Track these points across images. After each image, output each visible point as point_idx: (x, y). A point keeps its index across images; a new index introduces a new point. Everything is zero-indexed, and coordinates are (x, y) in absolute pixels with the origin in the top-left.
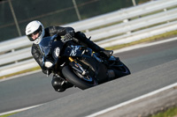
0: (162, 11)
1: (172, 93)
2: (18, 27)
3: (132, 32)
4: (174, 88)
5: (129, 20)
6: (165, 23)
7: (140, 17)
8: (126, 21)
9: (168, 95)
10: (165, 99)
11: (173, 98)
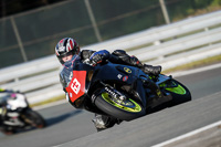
0: (202, 30)
1: (216, 133)
2: (23, 51)
3: (166, 56)
4: (219, 127)
5: (162, 41)
6: (206, 45)
7: (176, 37)
8: (157, 43)
9: (212, 135)
10: (209, 140)
11: (218, 139)
